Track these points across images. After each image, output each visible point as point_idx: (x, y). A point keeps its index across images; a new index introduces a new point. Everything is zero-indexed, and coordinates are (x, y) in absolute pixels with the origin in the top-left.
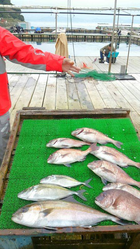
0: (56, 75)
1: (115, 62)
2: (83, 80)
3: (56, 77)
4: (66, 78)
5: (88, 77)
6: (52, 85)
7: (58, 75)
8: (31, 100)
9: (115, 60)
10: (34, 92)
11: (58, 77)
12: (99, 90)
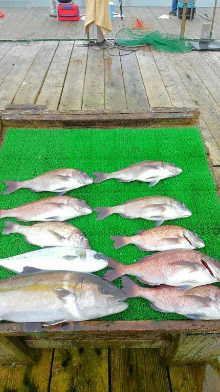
0: (87, 43)
1: (193, 18)
2: (135, 51)
3: (88, 46)
4: (106, 47)
5: (144, 45)
6: (79, 62)
7: (91, 42)
8: (41, 89)
9: (193, 14)
10: (47, 74)
11: (92, 45)
12: (160, 68)
